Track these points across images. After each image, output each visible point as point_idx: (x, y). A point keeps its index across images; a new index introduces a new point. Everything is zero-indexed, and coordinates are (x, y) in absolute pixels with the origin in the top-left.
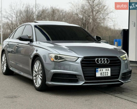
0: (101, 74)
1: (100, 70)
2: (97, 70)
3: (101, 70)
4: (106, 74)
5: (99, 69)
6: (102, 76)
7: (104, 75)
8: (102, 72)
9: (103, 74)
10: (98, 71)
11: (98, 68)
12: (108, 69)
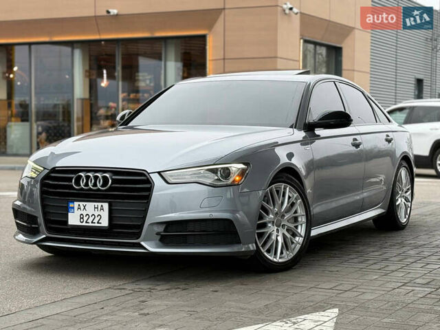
0: (82, 217)
1: (79, 208)
2: (71, 205)
3: (82, 208)
4: (96, 221)
5: (76, 204)
6: (84, 224)
7: (90, 221)
8: (85, 213)
9: (85, 219)
10: (73, 208)
11: (73, 201)
12: (100, 204)
